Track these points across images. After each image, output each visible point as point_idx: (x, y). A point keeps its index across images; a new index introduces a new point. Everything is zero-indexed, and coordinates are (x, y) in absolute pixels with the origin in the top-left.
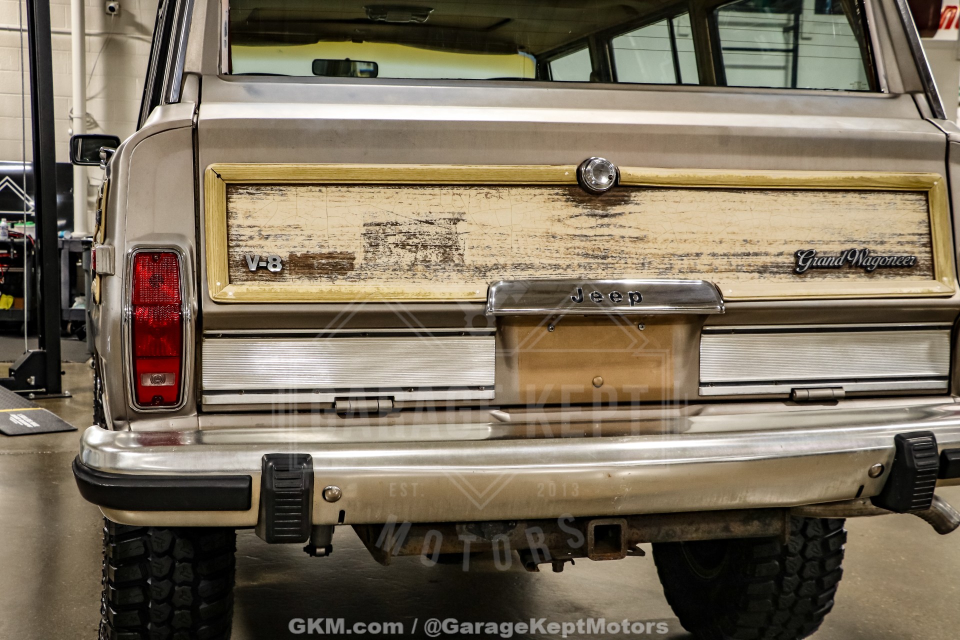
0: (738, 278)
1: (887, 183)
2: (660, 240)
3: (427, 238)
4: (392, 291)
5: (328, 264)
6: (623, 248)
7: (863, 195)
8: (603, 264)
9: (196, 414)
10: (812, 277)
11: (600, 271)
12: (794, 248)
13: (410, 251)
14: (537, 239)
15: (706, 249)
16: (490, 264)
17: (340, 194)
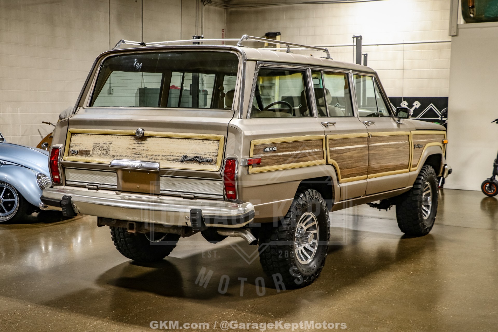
0: (167, 162)
1: (209, 138)
2: (151, 151)
3: (104, 147)
4: (94, 160)
5: (85, 153)
6: (143, 152)
7: (203, 141)
8: (138, 156)
9: (65, 185)
10: (185, 163)
11: (137, 158)
12: (182, 155)
13: (101, 151)
14: (125, 149)
15: (161, 154)
16: (115, 155)
17: (91, 136)
